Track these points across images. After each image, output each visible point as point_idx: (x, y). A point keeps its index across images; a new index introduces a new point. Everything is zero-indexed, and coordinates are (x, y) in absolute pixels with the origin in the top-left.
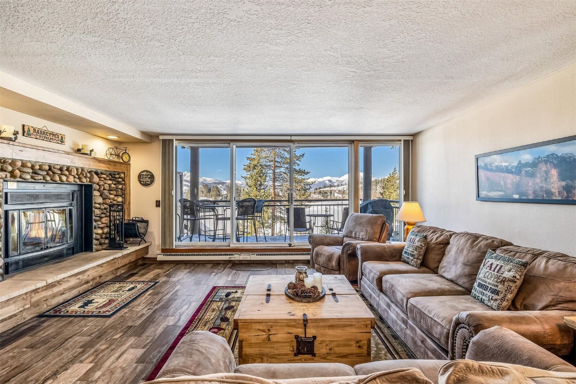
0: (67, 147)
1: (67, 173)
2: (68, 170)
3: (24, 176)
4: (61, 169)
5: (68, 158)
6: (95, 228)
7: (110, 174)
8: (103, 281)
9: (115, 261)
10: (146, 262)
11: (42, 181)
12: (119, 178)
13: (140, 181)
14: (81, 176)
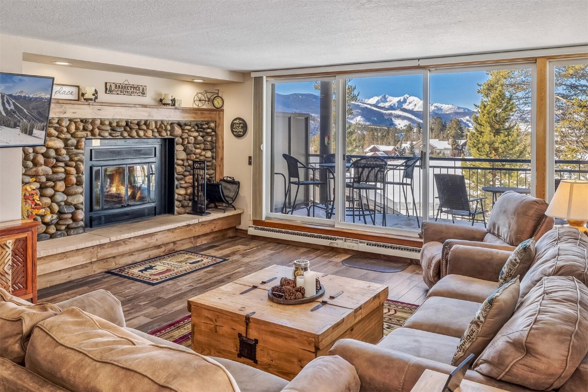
0: (148, 99)
1: (144, 127)
2: (145, 124)
3: (102, 134)
4: (138, 124)
5: (146, 111)
6: (177, 188)
7: (196, 125)
8: (179, 249)
9: (191, 227)
10: (239, 234)
11: (120, 137)
12: (208, 128)
13: (233, 132)
14: (160, 129)
